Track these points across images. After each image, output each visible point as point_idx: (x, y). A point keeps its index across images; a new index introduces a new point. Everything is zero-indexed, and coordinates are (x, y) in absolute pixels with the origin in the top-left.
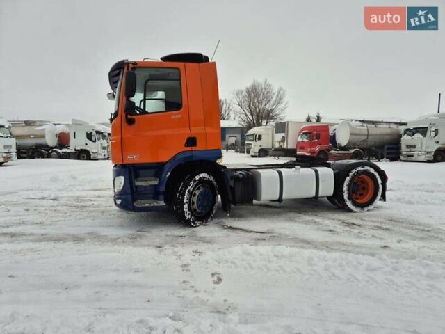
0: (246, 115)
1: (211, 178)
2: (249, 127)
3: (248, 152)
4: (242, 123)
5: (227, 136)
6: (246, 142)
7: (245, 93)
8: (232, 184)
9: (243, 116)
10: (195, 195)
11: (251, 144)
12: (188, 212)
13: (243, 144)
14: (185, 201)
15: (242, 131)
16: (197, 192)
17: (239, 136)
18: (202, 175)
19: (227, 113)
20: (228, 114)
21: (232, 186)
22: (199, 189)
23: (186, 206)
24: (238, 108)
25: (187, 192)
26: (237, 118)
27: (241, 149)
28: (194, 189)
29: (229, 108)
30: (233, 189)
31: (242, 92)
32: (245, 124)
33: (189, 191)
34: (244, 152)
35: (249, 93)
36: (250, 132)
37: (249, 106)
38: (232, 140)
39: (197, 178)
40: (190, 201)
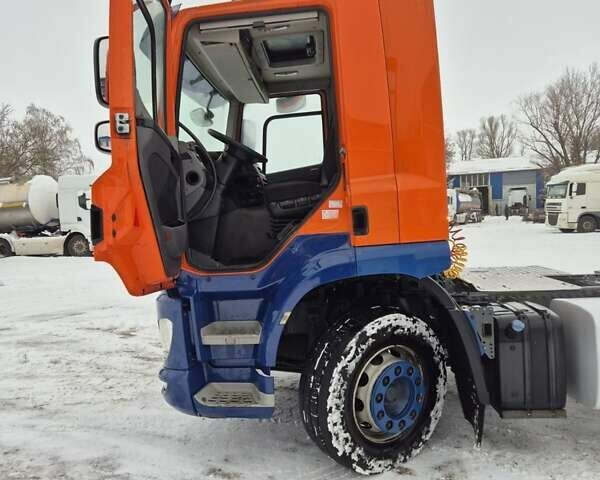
0: (548, 143)
1: (421, 327)
2: (556, 168)
3: (553, 221)
4: (540, 161)
5: (506, 189)
6: (548, 201)
7: (544, 99)
8: (487, 347)
9: (541, 147)
10: (365, 380)
11: (560, 204)
12: (343, 435)
13: (541, 204)
14: (331, 402)
15: (539, 176)
16: (374, 372)
17: (532, 189)
18: (385, 321)
19: (506, 143)
20: (509, 145)
21: (491, 355)
22: (378, 361)
23: (334, 417)
24: (529, 132)
25: (336, 375)
26: (529, 151)
27: (536, 214)
28: (360, 366)
29: (510, 132)
30: (491, 366)
31: (538, 98)
32: (546, 163)
33: (344, 372)
34: (543, 221)
35: (554, 98)
36: (555, 179)
37: (556, 125)
38: (517, 197)
39: (371, 329)
40: (348, 404)
